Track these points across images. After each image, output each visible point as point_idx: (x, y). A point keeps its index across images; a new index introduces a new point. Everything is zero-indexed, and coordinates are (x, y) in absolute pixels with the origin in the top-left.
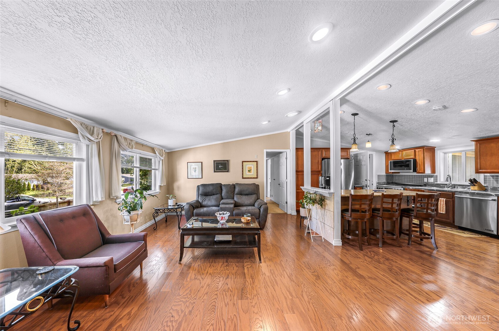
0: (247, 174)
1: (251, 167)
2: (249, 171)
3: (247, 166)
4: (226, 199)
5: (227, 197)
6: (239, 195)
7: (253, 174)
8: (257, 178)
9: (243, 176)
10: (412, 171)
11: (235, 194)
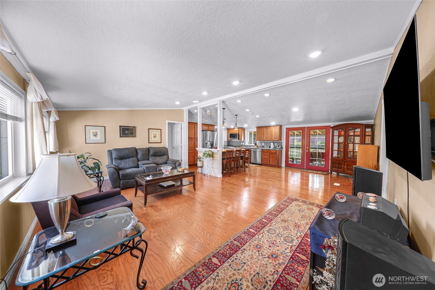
0: (152, 139)
1: (156, 134)
2: (154, 137)
3: (152, 133)
4: (142, 160)
5: (143, 159)
6: (153, 157)
7: (158, 139)
8: (161, 143)
9: (149, 141)
10: (238, 139)
11: (149, 156)
